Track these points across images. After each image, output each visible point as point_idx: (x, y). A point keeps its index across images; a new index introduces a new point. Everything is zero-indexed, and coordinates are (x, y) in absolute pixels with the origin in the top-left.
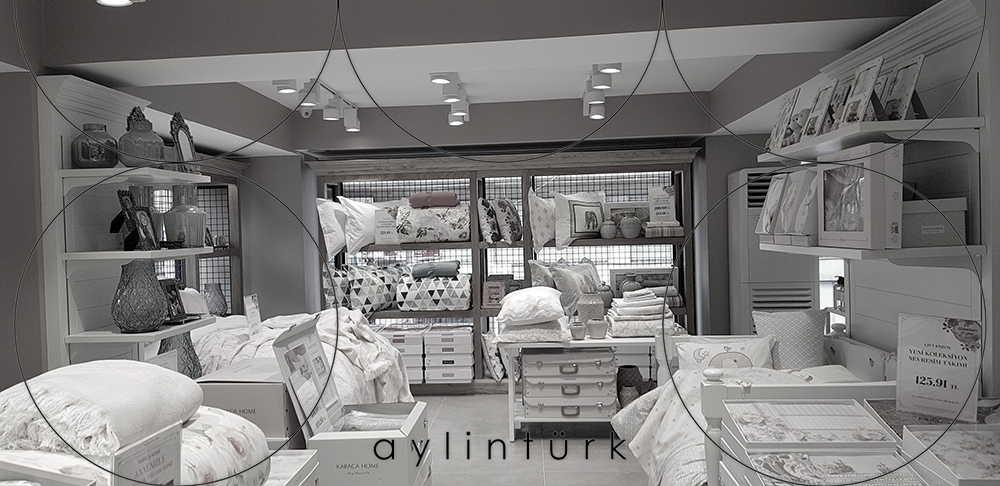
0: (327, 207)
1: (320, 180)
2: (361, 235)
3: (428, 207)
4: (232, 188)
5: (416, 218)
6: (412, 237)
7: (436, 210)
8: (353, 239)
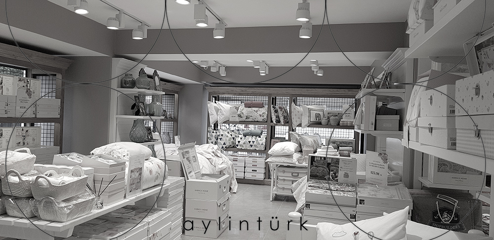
0: (211, 105)
1: (210, 94)
2: (223, 117)
3: (251, 107)
4: (176, 95)
5: (246, 111)
6: (244, 119)
7: (254, 109)
8: (220, 119)
